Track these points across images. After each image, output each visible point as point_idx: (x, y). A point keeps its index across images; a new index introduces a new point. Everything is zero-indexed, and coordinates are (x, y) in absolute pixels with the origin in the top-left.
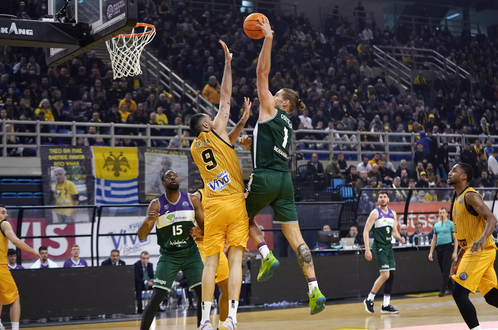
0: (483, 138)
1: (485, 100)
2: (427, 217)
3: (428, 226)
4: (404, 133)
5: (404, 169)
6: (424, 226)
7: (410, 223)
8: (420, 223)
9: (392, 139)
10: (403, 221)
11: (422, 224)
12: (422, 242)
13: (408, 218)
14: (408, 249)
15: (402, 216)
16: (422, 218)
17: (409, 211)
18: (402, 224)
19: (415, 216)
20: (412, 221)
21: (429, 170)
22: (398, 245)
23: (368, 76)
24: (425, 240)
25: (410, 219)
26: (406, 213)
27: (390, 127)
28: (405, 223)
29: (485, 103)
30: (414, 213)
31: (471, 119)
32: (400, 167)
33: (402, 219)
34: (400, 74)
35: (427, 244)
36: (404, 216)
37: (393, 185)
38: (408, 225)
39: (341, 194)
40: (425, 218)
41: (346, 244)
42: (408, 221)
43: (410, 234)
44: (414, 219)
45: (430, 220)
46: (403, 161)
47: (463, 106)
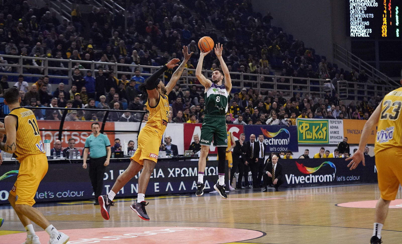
0: (133, 66)
1: (137, 34)
2: (80, 134)
3: (80, 143)
4: (62, 59)
5: (62, 91)
6: (77, 142)
7: (64, 139)
8: (73, 139)
9: (51, 64)
10: (58, 137)
11: (75, 140)
12: (74, 156)
13: (62, 134)
14: (61, 161)
15: (57, 133)
16: (75, 135)
17: (64, 129)
18: (57, 139)
19: (69, 133)
20: (66, 137)
21: (83, 93)
22: (52, 158)
23: (34, 7)
24: (77, 154)
25: (64, 135)
26: (61, 130)
27: (52, 54)
28: (60, 139)
29: (137, 36)
30: (68, 131)
31: (122, 49)
32: (58, 89)
33: (57, 135)
34: (62, 7)
35: (79, 158)
36: (59, 133)
37: (51, 105)
38: (62, 141)
39: (2, 111)
40: (78, 135)
41: (5, 156)
42: (62, 137)
43: (63, 148)
44: (68, 135)
45: (82, 137)
46: (61, 84)
47: (116, 38)
